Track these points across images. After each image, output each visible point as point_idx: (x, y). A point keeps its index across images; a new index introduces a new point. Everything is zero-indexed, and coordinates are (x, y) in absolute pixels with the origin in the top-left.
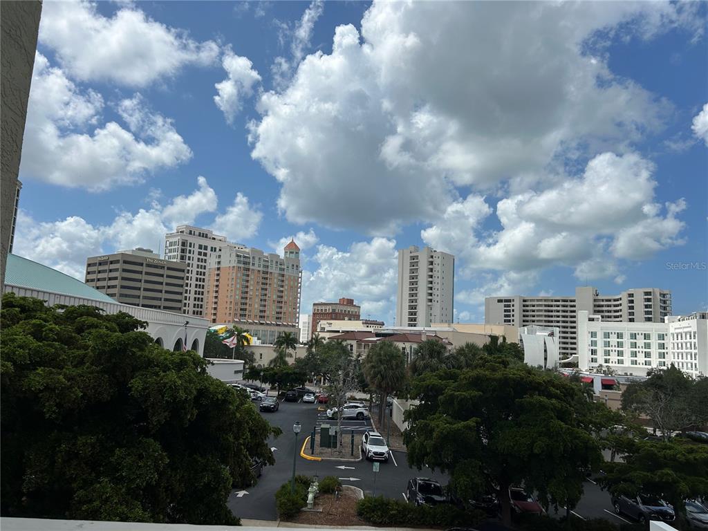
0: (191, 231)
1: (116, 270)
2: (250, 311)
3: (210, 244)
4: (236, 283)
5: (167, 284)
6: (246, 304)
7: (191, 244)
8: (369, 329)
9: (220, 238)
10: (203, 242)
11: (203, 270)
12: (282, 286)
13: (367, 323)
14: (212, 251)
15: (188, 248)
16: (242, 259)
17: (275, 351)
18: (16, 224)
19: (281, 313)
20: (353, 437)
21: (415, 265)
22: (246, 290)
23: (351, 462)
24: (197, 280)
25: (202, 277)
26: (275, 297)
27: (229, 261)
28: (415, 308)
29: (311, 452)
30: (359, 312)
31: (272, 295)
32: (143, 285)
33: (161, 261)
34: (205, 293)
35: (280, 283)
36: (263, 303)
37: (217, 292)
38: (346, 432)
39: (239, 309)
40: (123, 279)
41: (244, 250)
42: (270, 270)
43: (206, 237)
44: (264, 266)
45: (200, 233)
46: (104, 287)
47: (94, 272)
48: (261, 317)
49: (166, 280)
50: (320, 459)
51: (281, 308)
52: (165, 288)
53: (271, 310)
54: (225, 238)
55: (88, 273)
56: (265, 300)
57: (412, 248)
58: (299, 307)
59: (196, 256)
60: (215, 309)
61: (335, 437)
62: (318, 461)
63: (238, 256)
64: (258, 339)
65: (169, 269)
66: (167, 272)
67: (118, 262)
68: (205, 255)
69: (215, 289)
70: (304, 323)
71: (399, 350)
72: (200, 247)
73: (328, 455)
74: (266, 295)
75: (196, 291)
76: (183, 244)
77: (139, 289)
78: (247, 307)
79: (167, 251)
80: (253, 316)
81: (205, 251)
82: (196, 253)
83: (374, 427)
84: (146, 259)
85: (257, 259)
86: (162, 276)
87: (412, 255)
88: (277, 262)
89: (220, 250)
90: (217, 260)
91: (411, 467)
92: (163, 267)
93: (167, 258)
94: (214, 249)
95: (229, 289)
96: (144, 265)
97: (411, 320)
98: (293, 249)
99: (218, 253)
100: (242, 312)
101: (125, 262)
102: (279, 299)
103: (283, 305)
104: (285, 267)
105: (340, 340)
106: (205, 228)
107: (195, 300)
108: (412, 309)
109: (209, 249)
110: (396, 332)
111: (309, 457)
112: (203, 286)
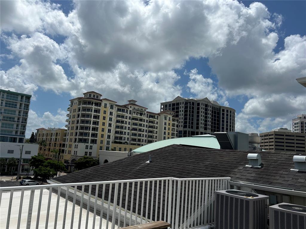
0: (305, 117)
1: (272, 138)
15: (305, 125)
32: (285, 144)
33: (292, 133)
40: (276, 142)
46: (268, 145)
47: (263, 139)
49: (296, 142)
52: (296, 145)
65: (296, 136)
66: (296, 138)
67: (273, 135)
76: (302, 123)
77: (284, 146)
79: (294, 127)
84: (285, 133)
86: (294, 140)
92: (294, 136)
96: (285, 135)
101: (276, 135)
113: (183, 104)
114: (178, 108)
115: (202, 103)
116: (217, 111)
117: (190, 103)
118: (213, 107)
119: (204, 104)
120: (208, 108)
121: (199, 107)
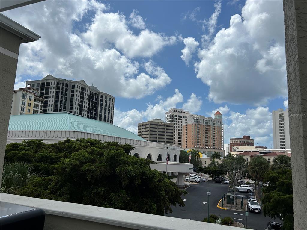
0: (175, 110)
1: (148, 128)
2: (201, 143)
3: (183, 115)
4: (194, 131)
5: (167, 132)
6: (199, 140)
7: (175, 116)
8: (258, 150)
9: (186, 112)
10: (180, 114)
11: (181, 126)
12: (215, 131)
13: (257, 147)
14: (184, 118)
15: (174, 117)
16: (196, 120)
17: (210, 160)
18: (114, 113)
19: (215, 143)
20: (242, 200)
21: (282, 118)
22: (199, 133)
23: (241, 212)
24: (178, 130)
25: (180, 129)
26: (211, 136)
27: (191, 122)
28: (284, 140)
29: (222, 206)
30: (253, 142)
31: (210, 136)
32: (158, 133)
33: (164, 123)
34: (182, 136)
35: (213, 130)
36: (206, 139)
37: (186, 135)
38: (240, 198)
39: (196, 142)
40: (151, 131)
41: (197, 116)
42: (208, 125)
43: (181, 112)
44: (206, 123)
45: (179, 111)
46: (144, 134)
47: (141, 129)
48: (206, 145)
49: (166, 131)
50: (226, 209)
51: (215, 141)
52: (166, 134)
53: (210, 142)
54: (189, 112)
55: (139, 129)
56: (207, 138)
57: (280, 110)
58: (223, 141)
59: (178, 120)
60: (186, 142)
61: (233, 199)
62: (225, 210)
63: (194, 119)
64: (205, 155)
65: (167, 126)
66: (166, 128)
67: (148, 124)
68: (181, 119)
69: (186, 134)
70: (226, 148)
71: (266, 160)
72: (179, 116)
73: (230, 207)
74: (207, 135)
75: (178, 135)
76: (172, 116)
77: (157, 135)
78: (200, 141)
79: (167, 119)
80: (202, 145)
81: (181, 118)
82: (178, 119)
83: (255, 196)
84: (158, 123)
85: (202, 120)
86: (165, 129)
87: (280, 113)
88: (211, 121)
89: (187, 117)
90: (186, 121)
91: (265, 216)
92: (165, 126)
93: (167, 122)
94: (184, 117)
95: (191, 133)
96: (158, 125)
97: (282, 145)
98: (218, 115)
99: (186, 118)
100: (198, 143)
101: (151, 124)
102: (214, 137)
103: (215, 140)
104: (215, 123)
105: (241, 156)
106: (180, 109)
107: (178, 139)
108: (282, 140)
109: (183, 117)
110: (270, 152)
111: (221, 208)
112: (181, 132)
113: (54, 84)
114: (48, 89)
115: (77, 86)
116: (96, 96)
117: (63, 83)
118: (90, 92)
119: (80, 86)
120: (85, 92)
121: (73, 89)
